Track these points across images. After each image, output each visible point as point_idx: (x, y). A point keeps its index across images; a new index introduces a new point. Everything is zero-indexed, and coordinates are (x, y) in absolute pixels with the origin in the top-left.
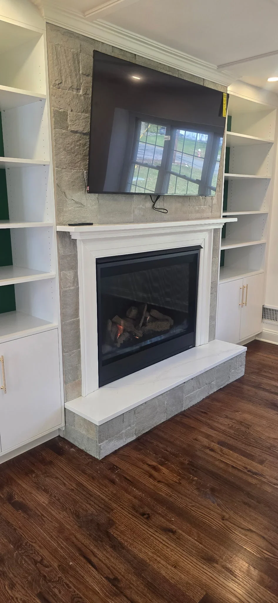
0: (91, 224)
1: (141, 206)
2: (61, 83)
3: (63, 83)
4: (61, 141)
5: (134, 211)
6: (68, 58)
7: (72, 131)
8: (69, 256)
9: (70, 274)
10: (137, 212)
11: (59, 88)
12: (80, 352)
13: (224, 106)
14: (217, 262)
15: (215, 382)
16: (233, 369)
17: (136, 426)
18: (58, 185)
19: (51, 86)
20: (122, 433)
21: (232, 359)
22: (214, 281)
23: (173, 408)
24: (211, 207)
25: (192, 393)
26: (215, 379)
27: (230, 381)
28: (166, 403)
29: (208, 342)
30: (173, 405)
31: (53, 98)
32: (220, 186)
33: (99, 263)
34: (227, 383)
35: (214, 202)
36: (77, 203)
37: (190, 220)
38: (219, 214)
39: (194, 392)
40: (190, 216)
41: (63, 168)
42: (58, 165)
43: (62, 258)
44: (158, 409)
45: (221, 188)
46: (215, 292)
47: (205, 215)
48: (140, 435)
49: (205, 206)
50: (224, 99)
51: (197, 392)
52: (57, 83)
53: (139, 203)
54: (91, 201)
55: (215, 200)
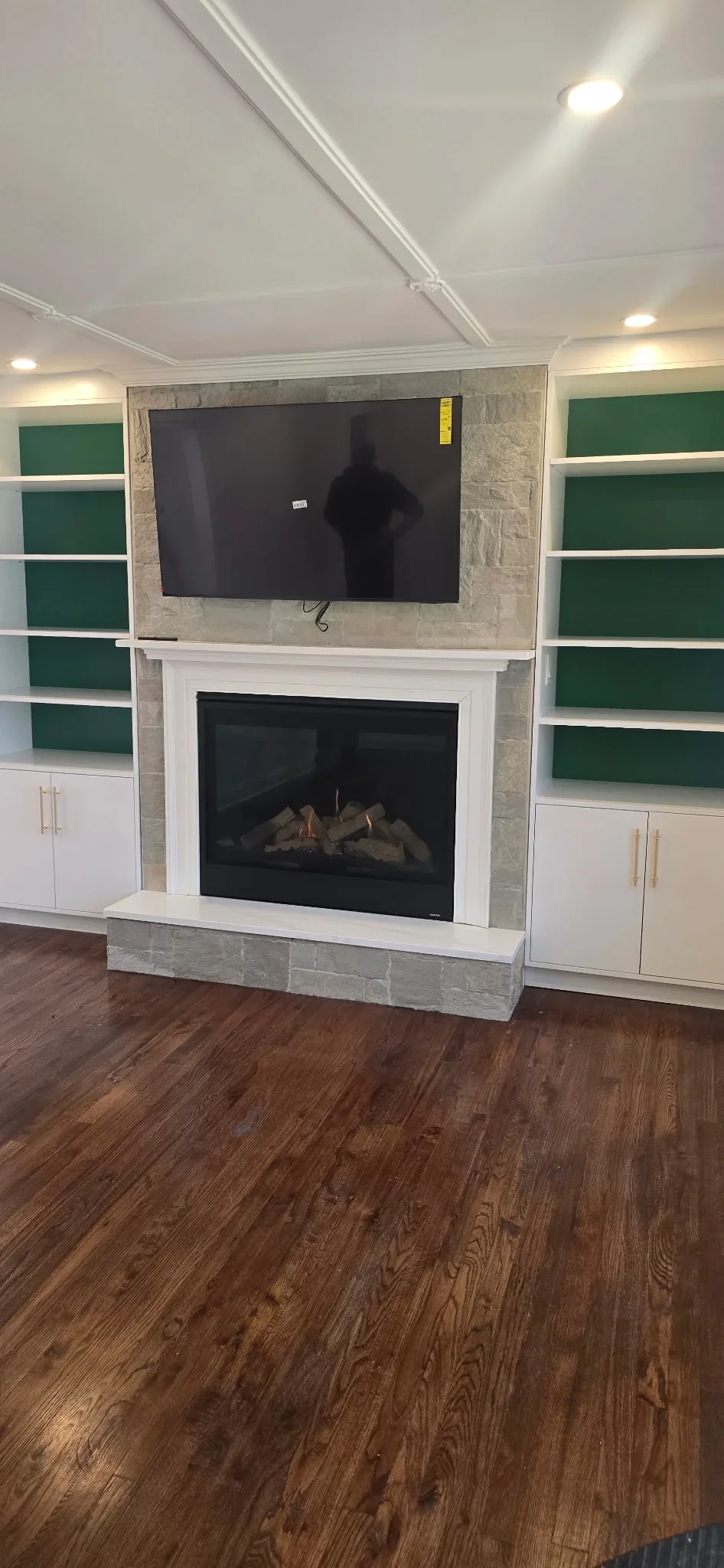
0: (176, 639)
1: (288, 618)
2: (146, 455)
4: (144, 527)
5: (273, 625)
8: (151, 681)
9: (152, 707)
10: (279, 628)
12: (165, 823)
13: (444, 424)
14: (526, 751)
15: (387, 984)
16: (457, 987)
17: (175, 957)
18: (137, 586)
19: (133, 462)
20: (148, 954)
21: (453, 960)
22: (515, 790)
23: (260, 973)
24: (495, 625)
25: (313, 971)
26: (388, 977)
27: (445, 1009)
28: (242, 953)
29: (490, 926)
30: (261, 968)
31: (135, 475)
32: (530, 579)
33: (203, 698)
34: (432, 1006)
35: (503, 614)
36: (166, 609)
37: (419, 647)
38: (526, 642)
39: (319, 971)
40: (421, 641)
41: (145, 564)
42: (139, 560)
43: (140, 683)
44: (224, 955)
45: (532, 584)
46: (520, 817)
47: (472, 641)
48: (183, 977)
49: (473, 624)
50: (442, 409)
51: (326, 976)
52: (140, 456)
53: (286, 613)
54: (188, 608)
55: (508, 611)
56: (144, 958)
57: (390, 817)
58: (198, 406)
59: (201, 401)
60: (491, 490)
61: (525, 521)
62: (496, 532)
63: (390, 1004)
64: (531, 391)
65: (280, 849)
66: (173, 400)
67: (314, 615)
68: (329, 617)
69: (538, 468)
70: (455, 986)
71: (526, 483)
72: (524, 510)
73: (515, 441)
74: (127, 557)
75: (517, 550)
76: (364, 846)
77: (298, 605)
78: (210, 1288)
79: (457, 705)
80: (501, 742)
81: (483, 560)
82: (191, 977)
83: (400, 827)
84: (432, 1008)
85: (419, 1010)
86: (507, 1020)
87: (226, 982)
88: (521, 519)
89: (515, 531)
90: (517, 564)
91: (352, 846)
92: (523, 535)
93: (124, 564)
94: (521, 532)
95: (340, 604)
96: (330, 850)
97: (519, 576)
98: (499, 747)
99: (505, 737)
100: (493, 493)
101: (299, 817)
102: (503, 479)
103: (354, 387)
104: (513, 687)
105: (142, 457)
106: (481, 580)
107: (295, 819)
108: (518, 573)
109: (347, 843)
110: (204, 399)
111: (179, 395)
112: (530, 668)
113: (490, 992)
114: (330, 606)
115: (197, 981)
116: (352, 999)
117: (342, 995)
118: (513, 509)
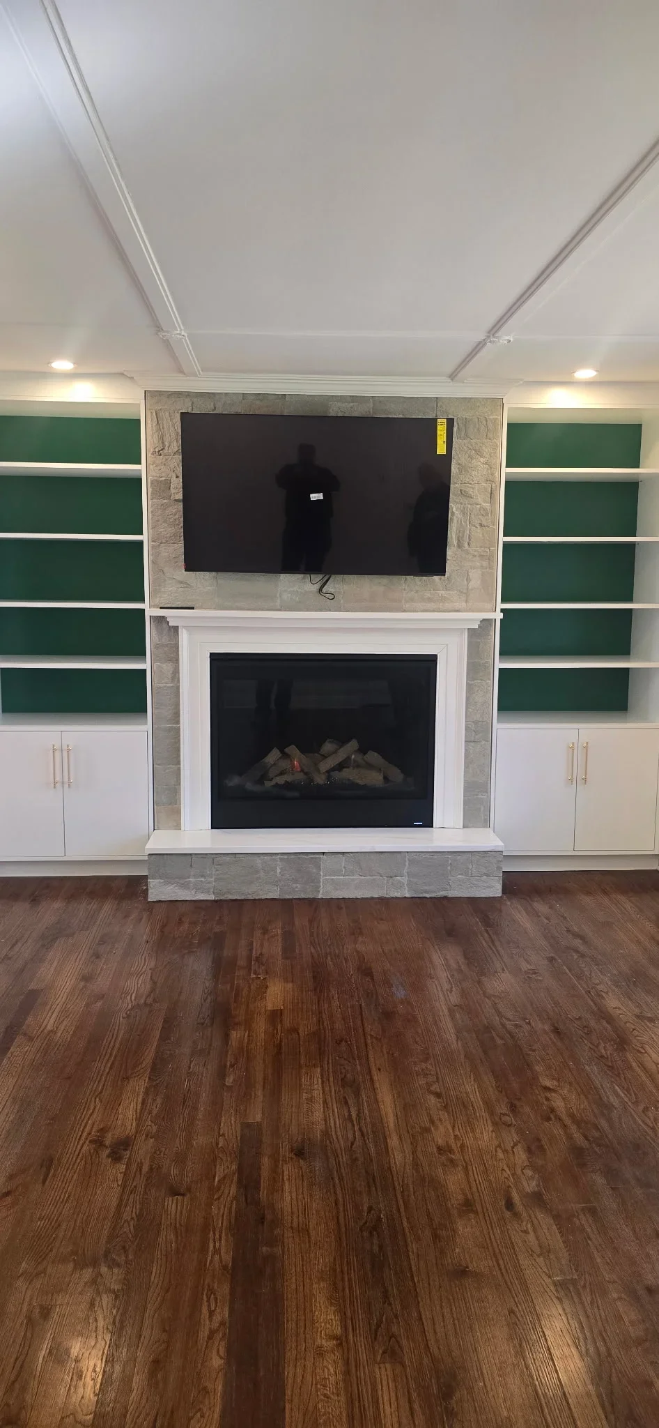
0: (193, 608)
1: (295, 589)
2: (162, 449)
3: (166, 448)
4: (160, 512)
5: (280, 595)
6: (174, 421)
7: (176, 500)
8: (167, 645)
9: (168, 668)
10: (286, 596)
11: (161, 455)
12: (179, 769)
13: (441, 439)
14: (489, 688)
15: (405, 880)
16: (462, 874)
17: (215, 881)
18: (154, 563)
19: (149, 455)
20: (189, 882)
21: (458, 854)
22: (481, 720)
23: (294, 886)
24: (465, 593)
25: (342, 877)
26: (405, 874)
27: (451, 894)
28: (279, 871)
29: (464, 827)
30: (295, 881)
31: (151, 467)
32: (490, 558)
33: (216, 659)
34: (442, 893)
35: (472, 584)
36: (181, 582)
37: (404, 611)
38: (489, 606)
39: (347, 877)
40: (408, 606)
41: (161, 543)
42: (157, 540)
43: (156, 647)
44: (262, 874)
45: (493, 561)
46: (484, 740)
47: (447, 605)
48: (223, 898)
49: (448, 592)
50: (439, 427)
51: (353, 880)
52: (157, 450)
53: (291, 584)
54: (203, 581)
55: (475, 582)
56: (185, 886)
57: (363, 750)
58: (213, 410)
59: (215, 408)
60: (461, 490)
61: (487, 514)
62: (466, 522)
63: (407, 895)
64: (491, 417)
65: (277, 783)
66: (190, 404)
67: (317, 587)
68: (329, 588)
69: (497, 474)
70: (459, 874)
71: (487, 486)
72: (487, 505)
73: (479, 453)
74: (144, 537)
75: (481, 535)
76: (348, 774)
77: (304, 578)
78: (501, 1092)
79: (436, 656)
80: (470, 683)
81: (455, 544)
82: (230, 897)
83: (373, 757)
84: (442, 894)
85: (431, 898)
86: (500, 895)
87: (263, 897)
88: (485, 513)
89: (479, 522)
90: (481, 547)
91: (337, 776)
92: (486, 525)
93: (141, 543)
94: (484, 523)
95: (339, 577)
96: (320, 780)
97: (483, 556)
98: (470, 688)
99: (474, 679)
100: (463, 492)
101: (285, 755)
102: (471, 482)
103: (352, 404)
104: (479, 640)
105: (159, 451)
106: (454, 559)
107: (280, 758)
108: (482, 554)
109: (332, 773)
110: (219, 405)
111: (195, 400)
112: (491, 625)
113: (488, 875)
114: (331, 579)
115: (236, 900)
116: (376, 896)
117: (367, 894)
118: (478, 504)
